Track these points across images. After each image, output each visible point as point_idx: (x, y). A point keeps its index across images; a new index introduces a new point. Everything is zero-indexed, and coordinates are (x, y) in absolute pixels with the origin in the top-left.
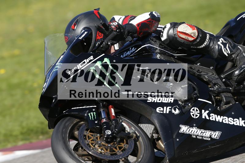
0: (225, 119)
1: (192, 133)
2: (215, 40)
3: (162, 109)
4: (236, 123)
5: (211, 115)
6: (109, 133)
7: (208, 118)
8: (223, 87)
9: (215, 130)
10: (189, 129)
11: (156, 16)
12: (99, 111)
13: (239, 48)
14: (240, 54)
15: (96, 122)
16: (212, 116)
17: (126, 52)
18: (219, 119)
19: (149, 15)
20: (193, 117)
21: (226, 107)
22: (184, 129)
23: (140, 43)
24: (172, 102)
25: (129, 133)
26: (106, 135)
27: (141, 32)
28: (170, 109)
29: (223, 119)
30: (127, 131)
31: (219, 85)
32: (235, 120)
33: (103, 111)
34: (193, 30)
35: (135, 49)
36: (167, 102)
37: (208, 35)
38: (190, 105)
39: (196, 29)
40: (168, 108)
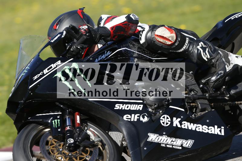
0: (199, 127)
1: (162, 141)
2: (195, 43)
3: (130, 117)
4: (211, 131)
5: (183, 122)
6: (71, 141)
7: (179, 126)
8: (200, 93)
9: (187, 139)
10: (158, 138)
11: (134, 19)
12: (64, 118)
13: (219, 53)
14: (220, 59)
15: (59, 130)
16: (185, 124)
17: (101, 56)
18: (192, 127)
19: (126, 17)
20: (163, 125)
21: (201, 114)
22: (153, 137)
23: (116, 46)
24: (141, 109)
25: (94, 142)
26: (68, 144)
27: (115, 36)
28: (138, 116)
29: (196, 127)
30: (92, 139)
31: (195, 91)
32: (210, 128)
33: (68, 118)
34: (171, 33)
35: (110, 52)
36: (135, 109)
37: (187, 39)
38: (161, 112)
39: (174, 32)
40: (137, 115)
